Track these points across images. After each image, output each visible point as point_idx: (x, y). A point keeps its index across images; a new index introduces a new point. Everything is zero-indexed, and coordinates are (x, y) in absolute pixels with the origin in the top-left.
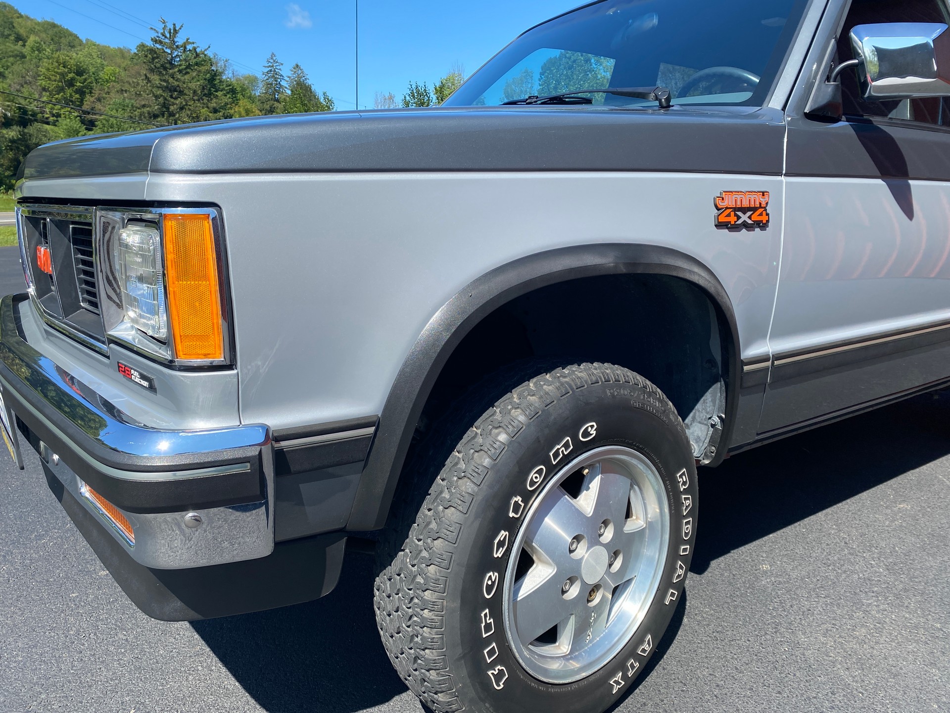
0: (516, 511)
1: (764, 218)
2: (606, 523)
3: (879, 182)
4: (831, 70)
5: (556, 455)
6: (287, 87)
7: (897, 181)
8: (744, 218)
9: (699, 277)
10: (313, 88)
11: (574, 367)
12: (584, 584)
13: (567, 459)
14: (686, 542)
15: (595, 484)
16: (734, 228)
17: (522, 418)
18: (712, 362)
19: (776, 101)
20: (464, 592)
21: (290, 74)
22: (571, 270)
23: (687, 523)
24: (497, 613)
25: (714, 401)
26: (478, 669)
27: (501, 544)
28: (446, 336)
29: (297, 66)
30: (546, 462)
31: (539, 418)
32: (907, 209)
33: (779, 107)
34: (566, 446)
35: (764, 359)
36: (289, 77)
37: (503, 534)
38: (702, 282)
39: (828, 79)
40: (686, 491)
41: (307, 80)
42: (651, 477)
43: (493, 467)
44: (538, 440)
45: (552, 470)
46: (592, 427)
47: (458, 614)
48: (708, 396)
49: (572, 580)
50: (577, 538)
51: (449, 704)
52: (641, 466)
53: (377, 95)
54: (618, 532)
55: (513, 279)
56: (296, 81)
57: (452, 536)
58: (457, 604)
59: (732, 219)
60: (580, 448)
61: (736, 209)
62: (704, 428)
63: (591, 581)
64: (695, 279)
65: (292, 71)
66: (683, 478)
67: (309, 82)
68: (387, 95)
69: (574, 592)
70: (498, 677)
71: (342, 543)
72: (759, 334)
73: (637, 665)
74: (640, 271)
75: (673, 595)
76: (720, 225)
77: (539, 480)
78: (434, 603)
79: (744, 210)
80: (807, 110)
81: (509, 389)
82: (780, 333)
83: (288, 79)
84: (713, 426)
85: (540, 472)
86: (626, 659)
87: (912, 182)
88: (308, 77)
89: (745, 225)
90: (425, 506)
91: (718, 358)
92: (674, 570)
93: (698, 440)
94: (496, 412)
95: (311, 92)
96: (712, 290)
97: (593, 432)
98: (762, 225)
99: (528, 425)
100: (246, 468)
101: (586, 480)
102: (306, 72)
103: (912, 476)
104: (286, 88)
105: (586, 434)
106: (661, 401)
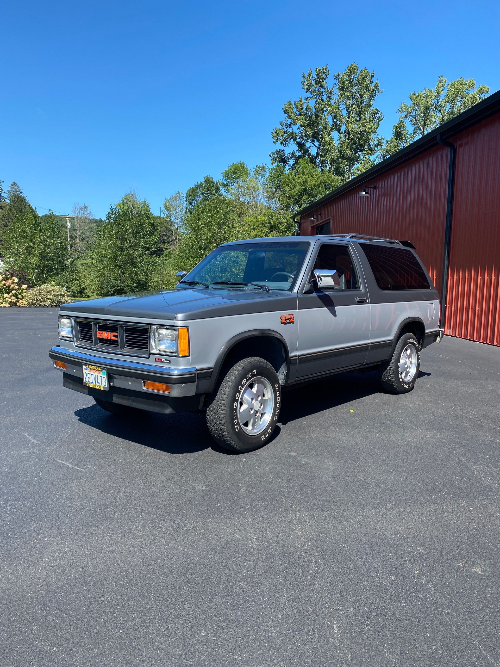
0: (240, 389)
1: (293, 321)
2: (259, 396)
3: (326, 308)
4: (310, 280)
5: (248, 377)
6: (7, 197)
7: (331, 308)
8: (288, 321)
9: (278, 336)
10: (27, 200)
11: (250, 358)
12: (254, 410)
13: (250, 378)
14: (278, 403)
15: (256, 386)
16: (286, 324)
17: (240, 369)
18: (283, 357)
19: (295, 290)
20: (230, 406)
21: (9, 189)
22: (250, 335)
23: (278, 398)
24: (236, 412)
25: (284, 368)
26: (233, 425)
27: (237, 396)
28: (226, 350)
29: (15, 183)
30: (246, 379)
31: (244, 369)
32: (335, 315)
33: (296, 292)
34: (250, 375)
35: (296, 356)
36: (8, 191)
37: (238, 394)
38: (278, 337)
39: (309, 283)
40: (278, 390)
41: (22, 194)
42: (269, 385)
43: (235, 379)
44: (244, 373)
45: (247, 381)
46: (255, 371)
47: (229, 412)
48: (282, 366)
49: (251, 409)
50: (252, 399)
51: (227, 434)
52: (266, 382)
53: (75, 205)
54: (262, 399)
55: (238, 338)
56: (13, 194)
57: (227, 394)
58: (229, 409)
59: (285, 322)
60: (253, 376)
61: (286, 319)
62: (282, 375)
63: (256, 410)
64: (277, 336)
65: (10, 186)
66: (277, 386)
67: (23, 195)
68: (83, 206)
69: (252, 412)
70: (237, 428)
71: (204, 396)
72: (294, 350)
73: (268, 434)
74: (264, 335)
75: (276, 417)
76: (282, 323)
77: (245, 382)
78: (224, 409)
79: (288, 319)
80: (303, 292)
81: (236, 363)
82: (300, 350)
83: (8, 192)
84: (284, 374)
85: (245, 381)
86: (265, 433)
87: (335, 307)
88: (22, 191)
89: (288, 323)
90: (220, 389)
91: (284, 356)
92: (276, 411)
93: (281, 379)
94: (234, 368)
95: (25, 202)
96: (281, 339)
97: (256, 372)
98: (293, 323)
99: (242, 370)
100: (193, 375)
101: (254, 385)
102: (21, 188)
103: (357, 400)
104: (7, 199)
105: (254, 373)
106: (270, 366)
